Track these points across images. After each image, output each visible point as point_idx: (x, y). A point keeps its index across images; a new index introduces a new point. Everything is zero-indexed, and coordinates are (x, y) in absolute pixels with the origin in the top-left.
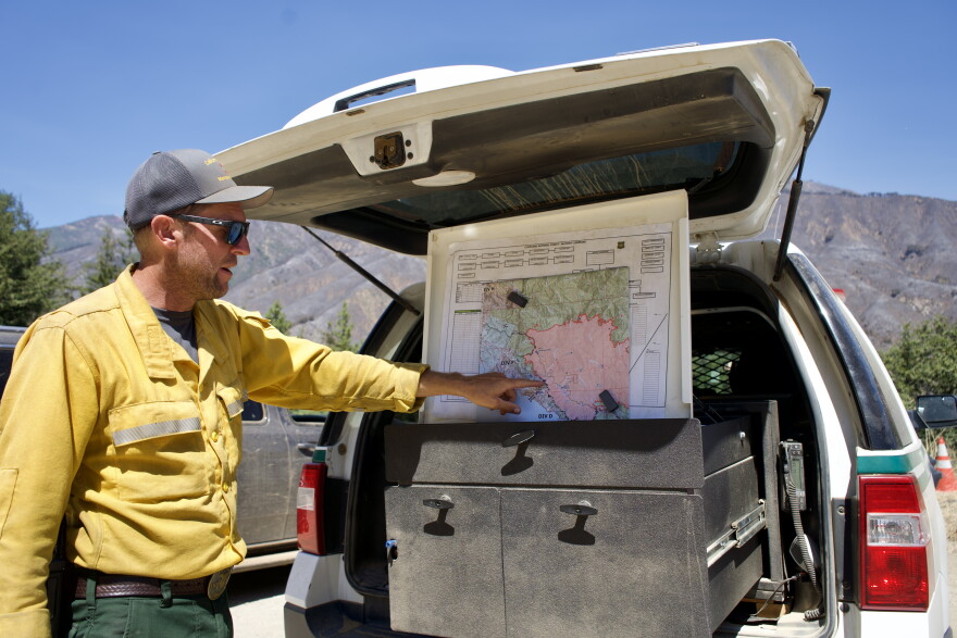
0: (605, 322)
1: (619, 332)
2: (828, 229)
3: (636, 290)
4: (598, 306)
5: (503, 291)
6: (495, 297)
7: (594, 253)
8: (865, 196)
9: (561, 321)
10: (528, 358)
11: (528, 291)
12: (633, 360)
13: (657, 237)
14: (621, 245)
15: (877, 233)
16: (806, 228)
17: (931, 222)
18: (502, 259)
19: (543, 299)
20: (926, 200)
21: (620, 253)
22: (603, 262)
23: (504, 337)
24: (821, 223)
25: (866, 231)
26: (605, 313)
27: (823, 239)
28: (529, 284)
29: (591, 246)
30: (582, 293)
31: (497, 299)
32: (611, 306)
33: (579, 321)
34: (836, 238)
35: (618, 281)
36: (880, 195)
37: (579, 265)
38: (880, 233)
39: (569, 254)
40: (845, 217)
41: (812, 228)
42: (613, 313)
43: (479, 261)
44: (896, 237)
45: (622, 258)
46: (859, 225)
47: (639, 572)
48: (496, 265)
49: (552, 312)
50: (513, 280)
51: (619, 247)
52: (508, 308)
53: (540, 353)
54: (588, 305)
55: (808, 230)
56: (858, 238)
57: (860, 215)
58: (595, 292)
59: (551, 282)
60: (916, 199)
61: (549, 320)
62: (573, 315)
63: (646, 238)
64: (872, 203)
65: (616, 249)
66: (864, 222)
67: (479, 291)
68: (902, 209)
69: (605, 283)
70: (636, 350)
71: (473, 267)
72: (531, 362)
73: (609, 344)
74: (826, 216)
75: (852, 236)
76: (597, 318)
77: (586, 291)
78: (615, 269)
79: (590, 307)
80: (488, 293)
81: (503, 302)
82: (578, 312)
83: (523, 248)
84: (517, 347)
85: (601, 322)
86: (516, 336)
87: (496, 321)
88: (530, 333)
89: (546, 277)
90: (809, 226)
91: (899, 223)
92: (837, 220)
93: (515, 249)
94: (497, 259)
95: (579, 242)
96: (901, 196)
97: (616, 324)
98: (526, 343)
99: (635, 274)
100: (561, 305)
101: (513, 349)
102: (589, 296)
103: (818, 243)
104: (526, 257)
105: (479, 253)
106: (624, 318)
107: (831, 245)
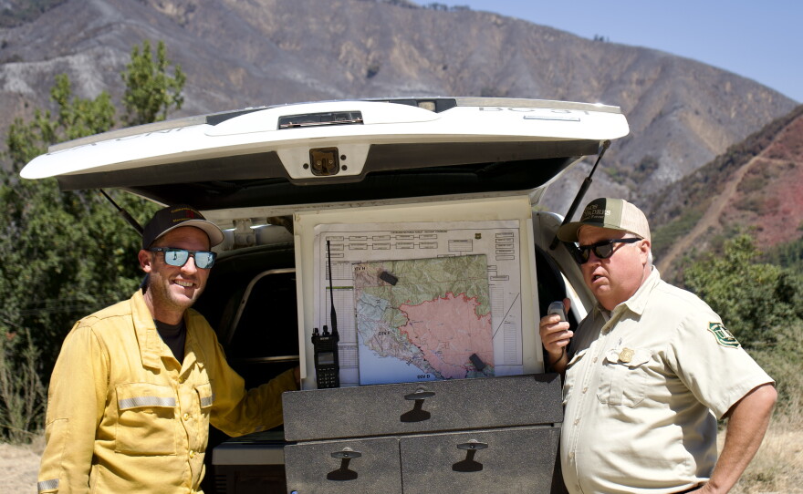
0: (469, 299)
1: (482, 307)
2: (371, 57)
3: (492, 274)
4: (462, 286)
5: (372, 270)
6: (366, 276)
7: (455, 241)
8: (424, 8)
9: (431, 298)
10: (403, 329)
11: (398, 270)
12: (495, 330)
13: (507, 231)
14: (478, 236)
15: (440, 67)
16: (338, 54)
17: (513, 55)
18: (370, 242)
19: (412, 278)
20: (506, 20)
21: (477, 243)
22: (464, 249)
23: (379, 312)
24: (361, 46)
25: (425, 63)
26: (468, 292)
27: (364, 72)
28: (399, 266)
29: (452, 235)
30: (448, 275)
31: (368, 278)
32: (473, 286)
33: (446, 298)
34: (383, 71)
35: (478, 266)
36: (445, 8)
37: (442, 251)
38: (445, 68)
39: (432, 241)
40: (396, 39)
41: (349, 53)
42: (475, 291)
43: (346, 242)
44: (466, 74)
45: (479, 247)
46: (416, 53)
47: (517, 486)
48: (364, 247)
49: (422, 290)
50: (383, 261)
51: (476, 238)
52: (380, 285)
53: (414, 324)
54: (453, 285)
55: (341, 57)
56: (414, 74)
57: (416, 37)
58: (460, 274)
59: (420, 264)
60: (494, 19)
61: (419, 297)
62: (441, 293)
63: (498, 231)
64: (434, 21)
65: (474, 239)
66: (421, 48)
67: (350, 270)
68: (474, 32)
69: (467, 267)
70: (497, 321)
71: (341, 247)
72: (406, 332)
73: (474, 316)
74: (368, 35)
75: (405, 69)
76: (462, 296)
77: (451, 273)
78: (475, 255)
79: (456, 287)
80: (359, 272)
81: (375, 280)
82: (445, 290)
83: (389, 233)
84: (392, 319)
85: (466, 299)
86: (390, 310)
87: (370, 297)
88: (403, 308)
89: (413, 260)
90: (344, 49)
91: (471, 54)
92: (385, 44)
93: (381, 234)
94: (365, 242)
95: (441, 231)
96: (473, 13)
97: (479, 301)
98: (399, 316)
99: (492, 260)
100: (429, 284)
101: (388, 322)
102: (454, 277)
103: (356, 78)
104: (393, 241)
105: (346, 235)
106: (485, 296)
107: (375, 82)
